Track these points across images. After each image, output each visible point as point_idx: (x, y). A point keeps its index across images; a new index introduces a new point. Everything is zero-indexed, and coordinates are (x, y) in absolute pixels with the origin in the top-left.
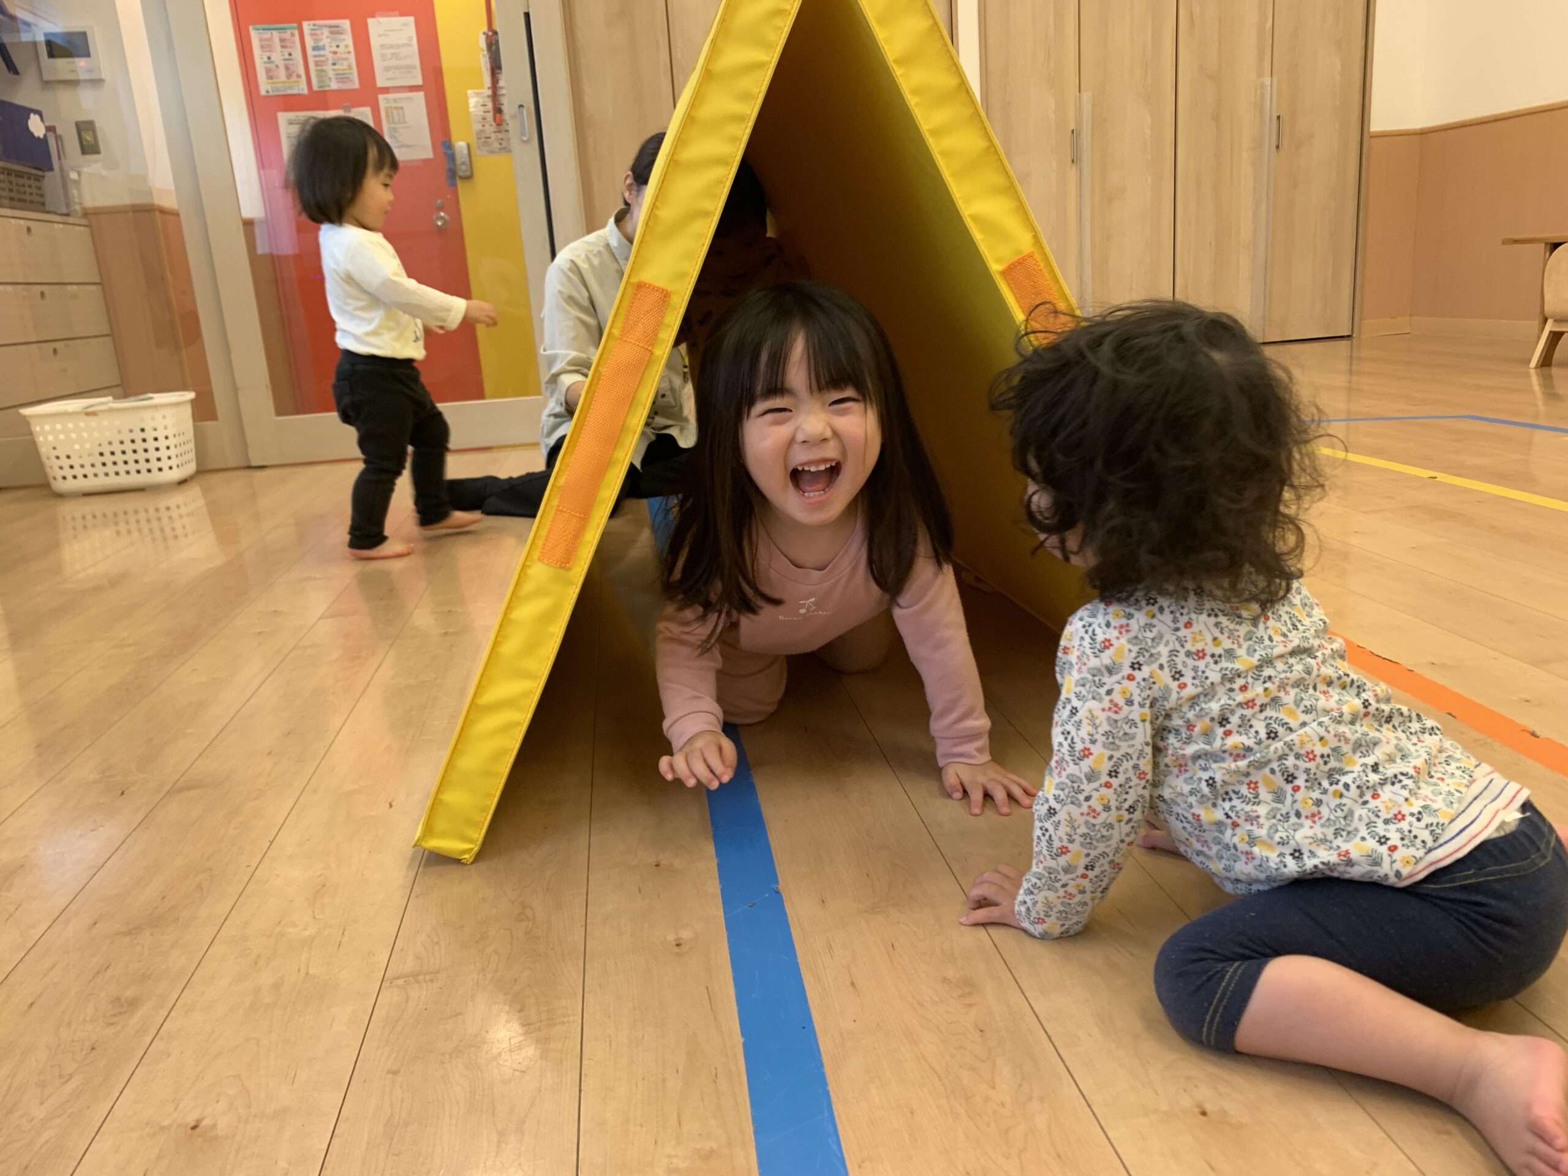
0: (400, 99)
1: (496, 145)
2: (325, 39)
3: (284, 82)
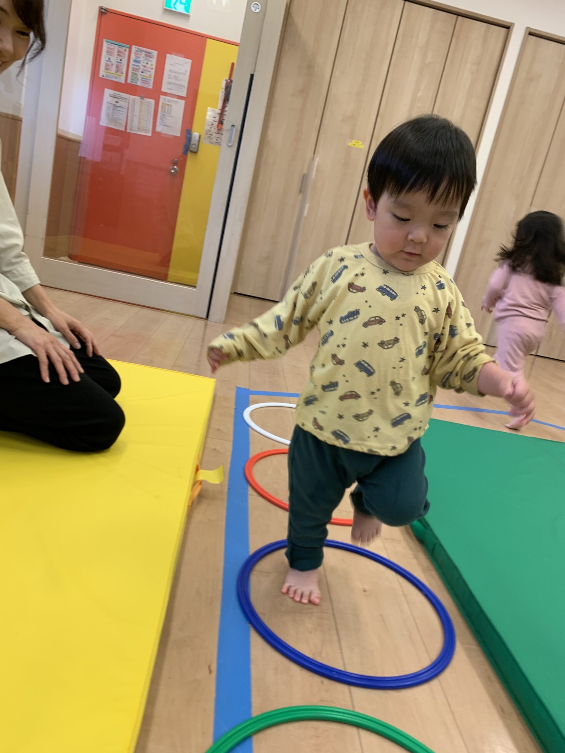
0: (172, 101)
1: (214, 140)
2: (142, 58)
3: (113, 74)
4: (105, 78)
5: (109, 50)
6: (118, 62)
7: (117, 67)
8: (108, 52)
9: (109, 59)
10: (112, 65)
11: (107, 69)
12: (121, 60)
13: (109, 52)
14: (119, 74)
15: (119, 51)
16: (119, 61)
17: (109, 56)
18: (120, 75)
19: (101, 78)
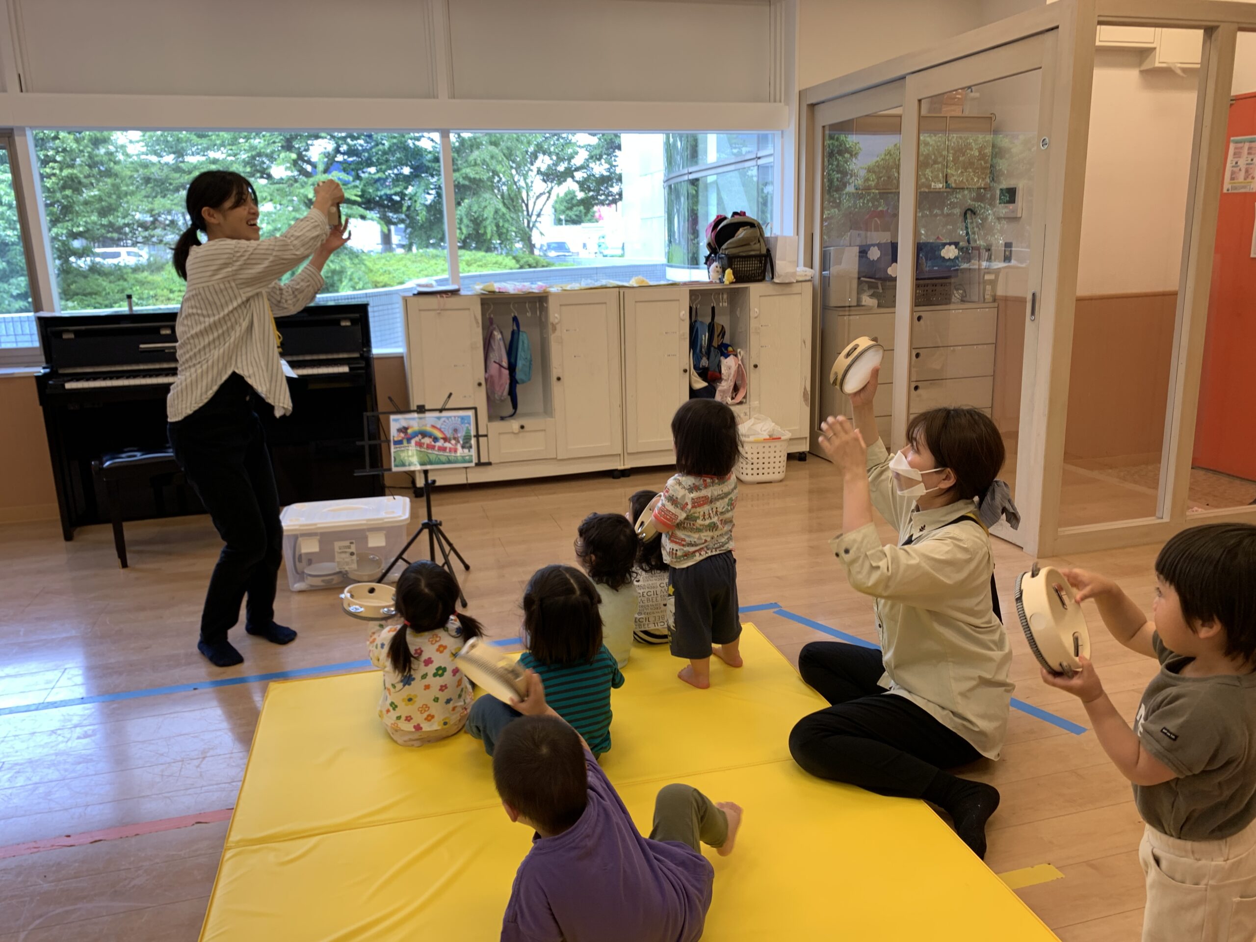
3: (1241, 183)
4: (1230, 191)
5: (1237, 151)
6: (1247, 164)
7: (1247, 171)
8: (1235, 154)
9: (1237, 163)
10: (1240, 170)
11: (1232, 179)
12: (1252, 160)
13: (1237, 154)
14: (1249, 180)
15: (1250, 148)
16: (1249, 161)
17: (1236, 160)
18: (1251, 182)
19: (1225, 194)
